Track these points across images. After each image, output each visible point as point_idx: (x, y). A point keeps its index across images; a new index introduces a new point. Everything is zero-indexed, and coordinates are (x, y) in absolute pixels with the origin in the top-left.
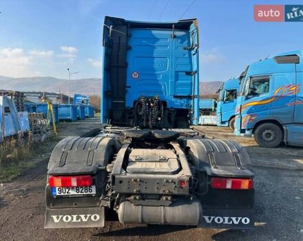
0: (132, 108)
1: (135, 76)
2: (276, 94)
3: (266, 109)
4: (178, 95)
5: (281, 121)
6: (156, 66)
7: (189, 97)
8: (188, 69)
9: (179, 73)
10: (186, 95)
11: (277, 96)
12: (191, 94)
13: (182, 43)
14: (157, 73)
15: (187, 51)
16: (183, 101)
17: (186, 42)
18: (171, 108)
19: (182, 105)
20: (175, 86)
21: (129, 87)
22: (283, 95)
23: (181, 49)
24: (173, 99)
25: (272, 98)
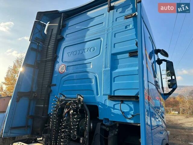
9: (119, 57)
21: (55, 85)
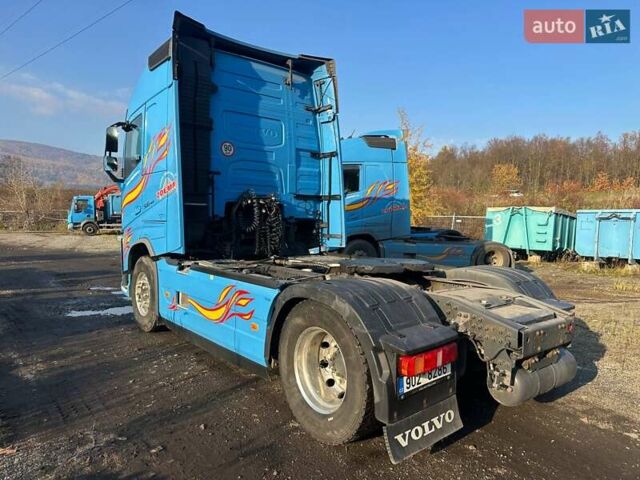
0: (222, 219)
1: (228, 150)
2: (368, 195)
3: (356, 219)
4: (301, 193)
5: (377, 236)
6: (264, 134)
7: (318, 199)
8: (314, 147)
9: (302, 153)
10: (313, 194)
11: (369, 198)
12: (319, 192)
13: (302, 96)
14: (267, 148)
15: (310, 113)
16: (309, 205)
17: (309, 97)
18: (291, 218)
19: (307, 211)
20: (297, 177)
21: (217, 173)
22: (378, 196)
23: (301, 109)
24: (294, 202)
25: (363, 200)
